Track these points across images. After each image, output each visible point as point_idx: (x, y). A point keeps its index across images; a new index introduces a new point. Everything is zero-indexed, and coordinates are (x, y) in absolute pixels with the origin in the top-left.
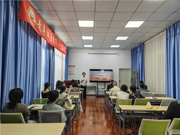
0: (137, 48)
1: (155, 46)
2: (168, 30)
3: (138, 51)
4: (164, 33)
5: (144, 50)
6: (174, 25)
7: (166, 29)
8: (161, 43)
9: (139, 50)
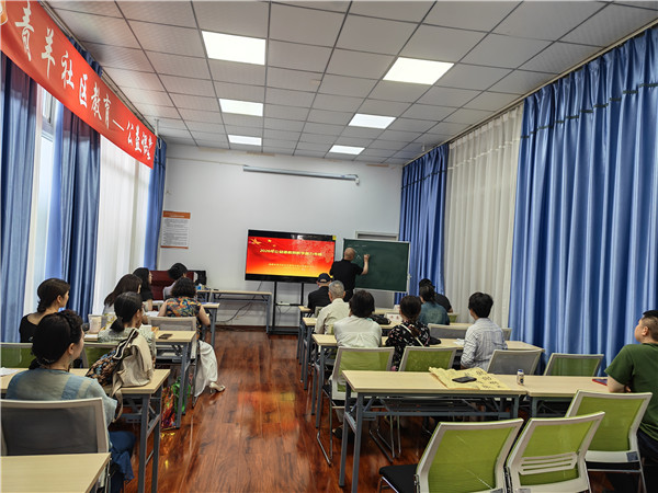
0: (423, 163)
1: (485, 158)
2: (530, 104)
3: (426, 175)
4: (518, 115)
5: (446, 171)
6: (550, 88)
7: (523, 102)
8: (503, 149)
9: (429, 169)
